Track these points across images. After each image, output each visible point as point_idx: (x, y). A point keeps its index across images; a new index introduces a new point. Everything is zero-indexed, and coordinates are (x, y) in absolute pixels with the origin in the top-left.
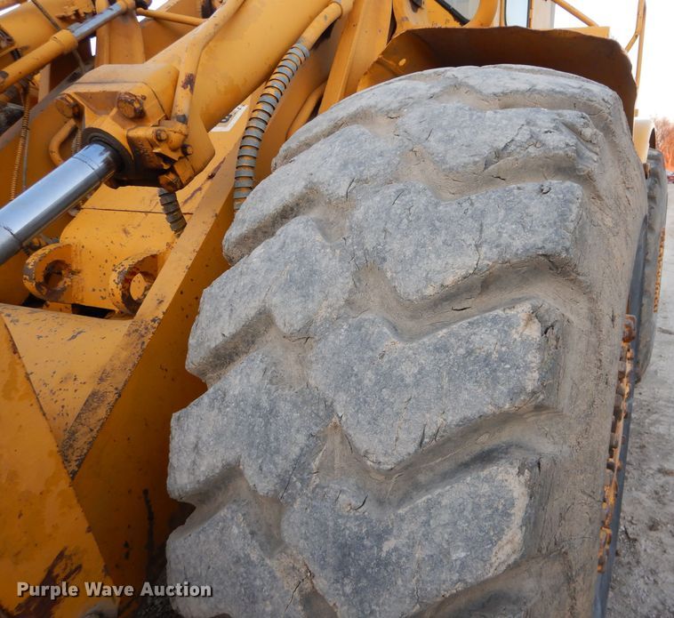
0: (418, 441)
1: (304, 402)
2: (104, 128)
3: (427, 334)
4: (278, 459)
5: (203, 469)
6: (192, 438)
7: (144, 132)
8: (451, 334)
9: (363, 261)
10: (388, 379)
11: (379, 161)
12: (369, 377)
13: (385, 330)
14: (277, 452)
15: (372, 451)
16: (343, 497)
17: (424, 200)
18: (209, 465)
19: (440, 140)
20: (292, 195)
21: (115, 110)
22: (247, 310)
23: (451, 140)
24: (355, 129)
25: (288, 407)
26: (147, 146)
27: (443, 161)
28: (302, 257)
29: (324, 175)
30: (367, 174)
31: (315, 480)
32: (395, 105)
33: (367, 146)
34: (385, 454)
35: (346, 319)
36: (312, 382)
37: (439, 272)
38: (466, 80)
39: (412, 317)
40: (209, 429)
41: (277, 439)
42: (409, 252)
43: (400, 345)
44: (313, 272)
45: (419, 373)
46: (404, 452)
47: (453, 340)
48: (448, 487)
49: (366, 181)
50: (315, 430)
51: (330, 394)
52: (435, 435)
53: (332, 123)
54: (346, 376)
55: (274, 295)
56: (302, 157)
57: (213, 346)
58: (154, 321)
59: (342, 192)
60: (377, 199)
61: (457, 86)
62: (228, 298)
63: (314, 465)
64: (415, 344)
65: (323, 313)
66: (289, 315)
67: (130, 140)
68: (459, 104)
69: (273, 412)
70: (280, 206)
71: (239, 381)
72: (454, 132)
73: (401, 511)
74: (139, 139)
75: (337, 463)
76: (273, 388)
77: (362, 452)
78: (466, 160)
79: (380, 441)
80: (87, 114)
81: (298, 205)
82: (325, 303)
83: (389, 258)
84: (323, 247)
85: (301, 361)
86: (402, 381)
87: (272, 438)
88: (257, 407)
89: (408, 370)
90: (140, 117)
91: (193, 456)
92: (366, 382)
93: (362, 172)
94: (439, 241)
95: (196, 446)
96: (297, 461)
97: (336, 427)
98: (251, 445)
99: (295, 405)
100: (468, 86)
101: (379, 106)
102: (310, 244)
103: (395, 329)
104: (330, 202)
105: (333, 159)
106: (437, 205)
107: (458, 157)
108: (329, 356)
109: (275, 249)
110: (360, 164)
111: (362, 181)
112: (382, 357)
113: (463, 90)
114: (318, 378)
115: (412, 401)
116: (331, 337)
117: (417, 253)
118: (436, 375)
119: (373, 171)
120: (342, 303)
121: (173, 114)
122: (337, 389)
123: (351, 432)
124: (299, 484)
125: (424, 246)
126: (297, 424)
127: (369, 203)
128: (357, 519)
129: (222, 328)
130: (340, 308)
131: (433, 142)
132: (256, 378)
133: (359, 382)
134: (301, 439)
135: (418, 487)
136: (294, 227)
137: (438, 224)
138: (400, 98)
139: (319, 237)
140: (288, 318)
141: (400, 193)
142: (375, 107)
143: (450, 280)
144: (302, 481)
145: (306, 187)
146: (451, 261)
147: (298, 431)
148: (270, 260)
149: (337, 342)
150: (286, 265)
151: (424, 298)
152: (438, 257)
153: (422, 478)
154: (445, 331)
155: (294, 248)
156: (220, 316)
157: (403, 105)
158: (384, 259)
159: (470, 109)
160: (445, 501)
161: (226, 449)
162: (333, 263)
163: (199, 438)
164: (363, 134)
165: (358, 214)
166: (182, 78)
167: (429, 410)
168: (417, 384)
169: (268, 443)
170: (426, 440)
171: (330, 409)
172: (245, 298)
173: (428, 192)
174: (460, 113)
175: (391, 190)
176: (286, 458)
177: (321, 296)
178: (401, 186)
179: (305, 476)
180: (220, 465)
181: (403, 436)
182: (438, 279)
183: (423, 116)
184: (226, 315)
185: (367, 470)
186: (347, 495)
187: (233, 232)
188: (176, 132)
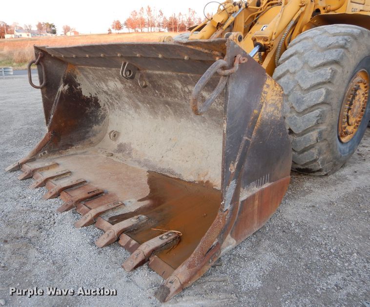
0: (310, 85)
1: (294, 81)
2: (260, 42)
3: (314, 72)
7: (267, 43)
8: (317, 72)
9: (305, 62)
10: (307, 77)
11: (309, 47)
12: (304, 78)
15: (303, 87)
17: (316, 53)
21: (263, 39)
22: (285, 70)
23: (322, 43)
24: (305, 41)
26: (267, 45)
27: (320, 46)
28: (295, 62)
29: (299, 49)
31: (294, 92)
33: (307, 44)
34: (306, 87)
36: (295, 79)
39: (312, 69)
41: (289, 87)
42: (312, 60)
43: (309, 73)
44: (296, 64)
45: (312, 76)
46: (308, 87)
50: (295, 85)
54: (301, 77)
55: (290, 67)
56: (294, 46)
59: (302, 52)
62: (281, 69)
63: (294, 90)
64: (312, 73)
65: (298, 69)
67: (264, 44)
68: (325, 36)
69: (288, 83)
71: (283, 80)
72: (323, 41)
73: (306, 95)
75: (298, 89)
76: (289, 80)
79: (305, 85)
80: (257, 40)
81: (293, 54)
83: (309, 61)
85: (293, 76)
86: (309, 78)
88: (286, 83)
89: (310, 76)
90: (267, 40)
94: (317, 59)
96: (292, 89)
97: (298, 84)
99: (292, 82)
101: (310, 36)
103: (308, 71)
104: (300, 53)
105: (301, 46)
106: (318, 53)
107: (323, 46)
108: (298, 75)
109: (290, 61)
110: (306, 47)
111: (306, 50)
112: (306, 75)
115: (310, 80)
116: (299, 73)
118: (314, 77)
121: (272, 39)
122: (299, 79)
123: (301, 85)
124: (292, 92)
125: (315, 59)
126: (292, 84)
127: (307, 53)
128: (300, 96)
130: (300, 69)
131: (319, 43)
132: (286, 79)
134: (293, 86)
135: (309, 91)
137: (318, 56)
138: (314, 35)
139: (297, 59)
140: (292, 70)
145: (295, 51)
146: (319, 61)
148: (289, 63)
150: (292, 63)
151: (314, 67)
152: (317, 61)
155: (293, 60)
159: (327, 37)
160: (313, 93)
162: (300, 62)
165: (305, 55)
166: (274, 33)
167: (313, 81)
168: (311, 78)
170: (312, 85)
171: (298, 82)
172: (284, 68)
173: (317, 51)
174: (325, 38)
175: (310, 51)
176: (290, 89)
177: (298, 67)
178: (312, 51)
181: (308, 85)
182: (316, 64)
183: (318, 39)
184: (281, 71)
185: (302, 90)
186: (299, 93)
187: (281, 59)
188: (272, 42)
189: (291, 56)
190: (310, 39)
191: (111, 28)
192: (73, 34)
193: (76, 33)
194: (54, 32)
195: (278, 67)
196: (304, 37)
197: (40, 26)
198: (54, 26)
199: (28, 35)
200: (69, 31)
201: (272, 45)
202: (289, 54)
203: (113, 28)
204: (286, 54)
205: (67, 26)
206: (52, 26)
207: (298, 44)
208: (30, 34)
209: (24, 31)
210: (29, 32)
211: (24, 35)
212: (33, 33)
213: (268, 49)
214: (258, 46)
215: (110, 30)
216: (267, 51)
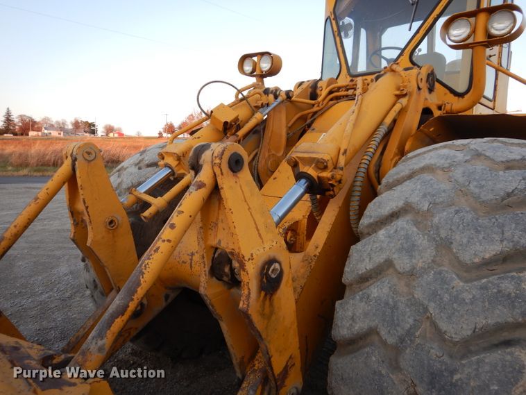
0: (473, 329)
1: (412, 304)
2: (309, 172)
3: (475, 280)
4: (399, 329)
5: (356, 328)
6: (350, 314)
7: (325, 174)
8: (489, 282)
9: (440, 242)
10: (456, 299)
11: (443, 195)
12: (446, 297)
13: (454, 276)
14: (398, 325)
15: (448, 331)
16: (432, 351)
17: (470, 216)
18: (360, 326)
19: (476, 187)
20: (397, 207)
21: (314, 165)
22: (379, 259)
23: (482, 187)
24: (427, 176)
25: (403, 305)
26: (326, 180)
27: (479, 198)
28: (407, 237)
29: (414, 199)
30: (437, 201)
31: (417, 341)
32: (446, 165)
33: (435, 186)
34: (456, 334)
35: (433, 269)
36: (416, 296)
37: (481, 252)
38: (483, 152)
39: (466, 271)
40: (360, 311)
41: (398, 319)
42: (465, 241)
43: (461, 284)
44: (414, 245)
45: (473, 298)
46: (465, 334)
47: (490, 285)
48: (488, 354)
49: (438, 204)
50: (418, 318)
51: (426, 302)
52: (482, 328)
53: (411, 172)
54: (434, 295)
55: (394, 253)
56: (399, 188)
57: (360, 273)
58: (315, 256)
59: (425, 208)
60: (445, 213)
61: (478, 155)
62: (368, 252)
63: (417, 334)
64: (469, 285)
65: (420, 265)
66: (403, 263)
67: (319, 177)
68: (483, 167)
69: (395, 307)
70: (391, 212)
71: (377, 290)
72: (483, 183)
73: (463, 362)
74: (323, 177)
75: (428, 335)
76: (395, 296)
77: (443, 331)
78: (492, 198)
79: (453, 327)
80: (300, 165)
81: (399, 211)
82: (421, 261)
83: (454, 243)
84: (418, 234)
85: (408, 285)
86: (464, 300)
87: (395, 318)
88: (387, 303)
89: (467, 297)
90: (325, 168)
91: (351, 322)
92: (445, 299)
93: (435, 200)
94: (481, 237)
95: (353, 317)
96: (408, 331)
97: (428, 318)
98: (384, 320)
99: (407, 305)
100: (485, 156)
101: (438, 165)
102: (411, 232)
103: (458, 276)
104: (419, 212)
105: (418, 191)
106: (477, 219)
107: (487, 196)
108: (424, 284)
109: (392, 232)
110: (433, 196)
111: (435, 204)
112: (453, 288)
113: (482, 158)
114: (418, 294)
115: (470, 311)
116: (425, 276)
117: (469, 242)
118: (481, 300)
119: (441, 199)
120: (430, 261)
121: (338, 166)
122: (429, 300)
123: (437, 321)
124: (409, 342)
125: (473, 239)
126: (409, 314)
127: (441, 215)
128: (440, 362)
129: (365, 266)
130: (429, 263)
131: (472, 187)
132: (386, 290)
133: (441, 299)
134: (411, 321)
135: (471, 352)
136: (401, 223)
137: (479, 229)
138: (449, 161)
139: (415, 229)
140: (402, 265)
141: (457, 212)
142: (435, 165)
143: (487, 256)
144: (411, 340)
145: (404, 204)
146: (487, 247)
147: (409, 317)
148: (389, 237)
149: (429, 279)
150: (399, 240)
151: (473, 263)
152: (481, 245)
153: (472, 348)
154: (485, 280)
155: (403, 233)
156: (364, 260)
157: (451, 165)
158: (452, 243)
159: (490, 170)
160: (487, 361)
161: (370, 320)
162: (424, 242)
163: (354, 314)
164: (431, 179)
165: (436, 220)
166: (342, 151)
167: (478, 316)
168: (472, 303)
169: (393, 320)
170: (477, 330)
171: (426, 310)
172: (378, 253)
173: (472, 212)
174: (485, 172)
175: (453, 210)
176: (403, 329)
177: (419, 257)
178: (457, 208)
179: (412, 338)
180: (366, 327)
181: (465, 326)
182: (481, 255)
183: (464, 173)
184: (367, 260)
185: (444, 340)
186: (435, 350)
187: (365, 221)
188: (338, 174)
189: (394, 216)
190: (440, 172)
191: (162, 131)
192: (116, 135)
193: (121, 135)
194: (93, 132)
195: (359, 245)
196: (422, 165)
197: (77, 125)
198: (94, 126)
199: (60, 134)
200: (112, 132)
201: (340, 182)
202: (386, 210)
203: (165, 132)
204: (376, 209)
205: (110, 126)
206: (92, 125)
207: (407, 183)
208: (62, 133)
209: (56, 129)
210: (61, 131)
211: (55, 134)
212: (66, 132)
213: (329, 190)
214: (303, 181)
215: (160, 134)
216: (327, 193)
